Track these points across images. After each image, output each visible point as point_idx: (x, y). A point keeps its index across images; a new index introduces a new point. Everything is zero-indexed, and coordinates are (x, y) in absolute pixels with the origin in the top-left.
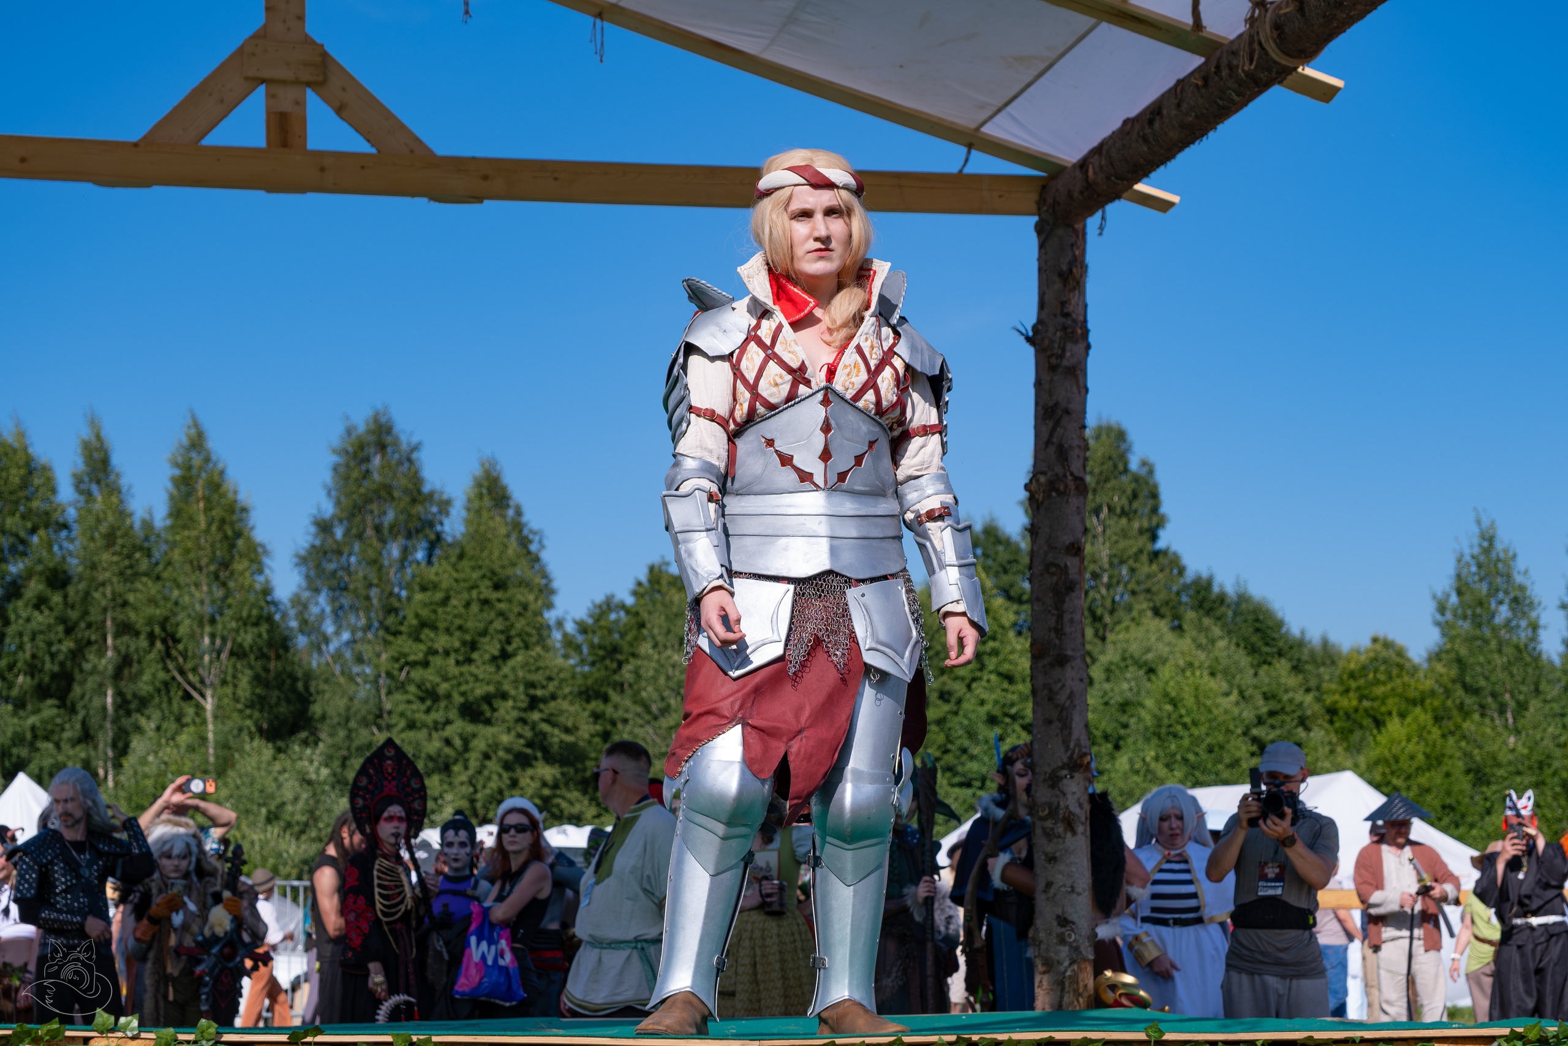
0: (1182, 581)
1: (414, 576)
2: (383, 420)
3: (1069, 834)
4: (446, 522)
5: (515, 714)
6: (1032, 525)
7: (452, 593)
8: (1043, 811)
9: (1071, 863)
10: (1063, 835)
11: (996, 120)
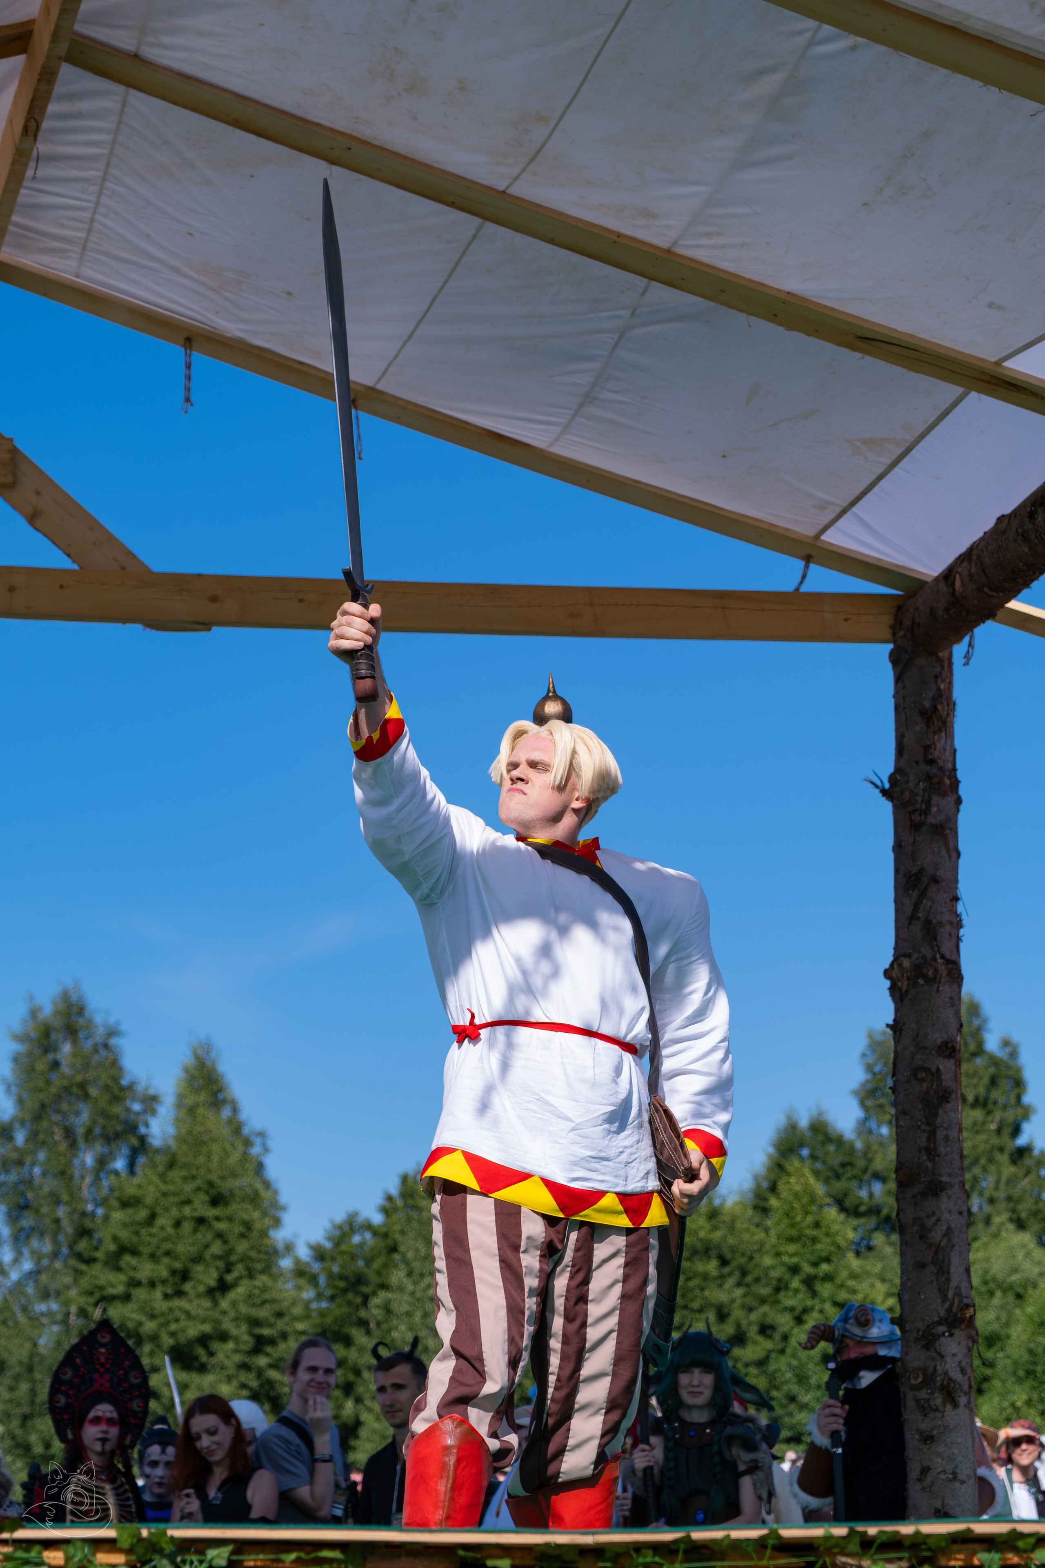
1: (112, 1190)
2: (74, 998)
3: (949, 1407)
4: (152, 1122)
5: (238, 1358)
6: (895, 1020)
7: (158, 1210)
8: (916, 1378)
9: (952, 1443)
10: (941, 1408)
11: (840, 523)
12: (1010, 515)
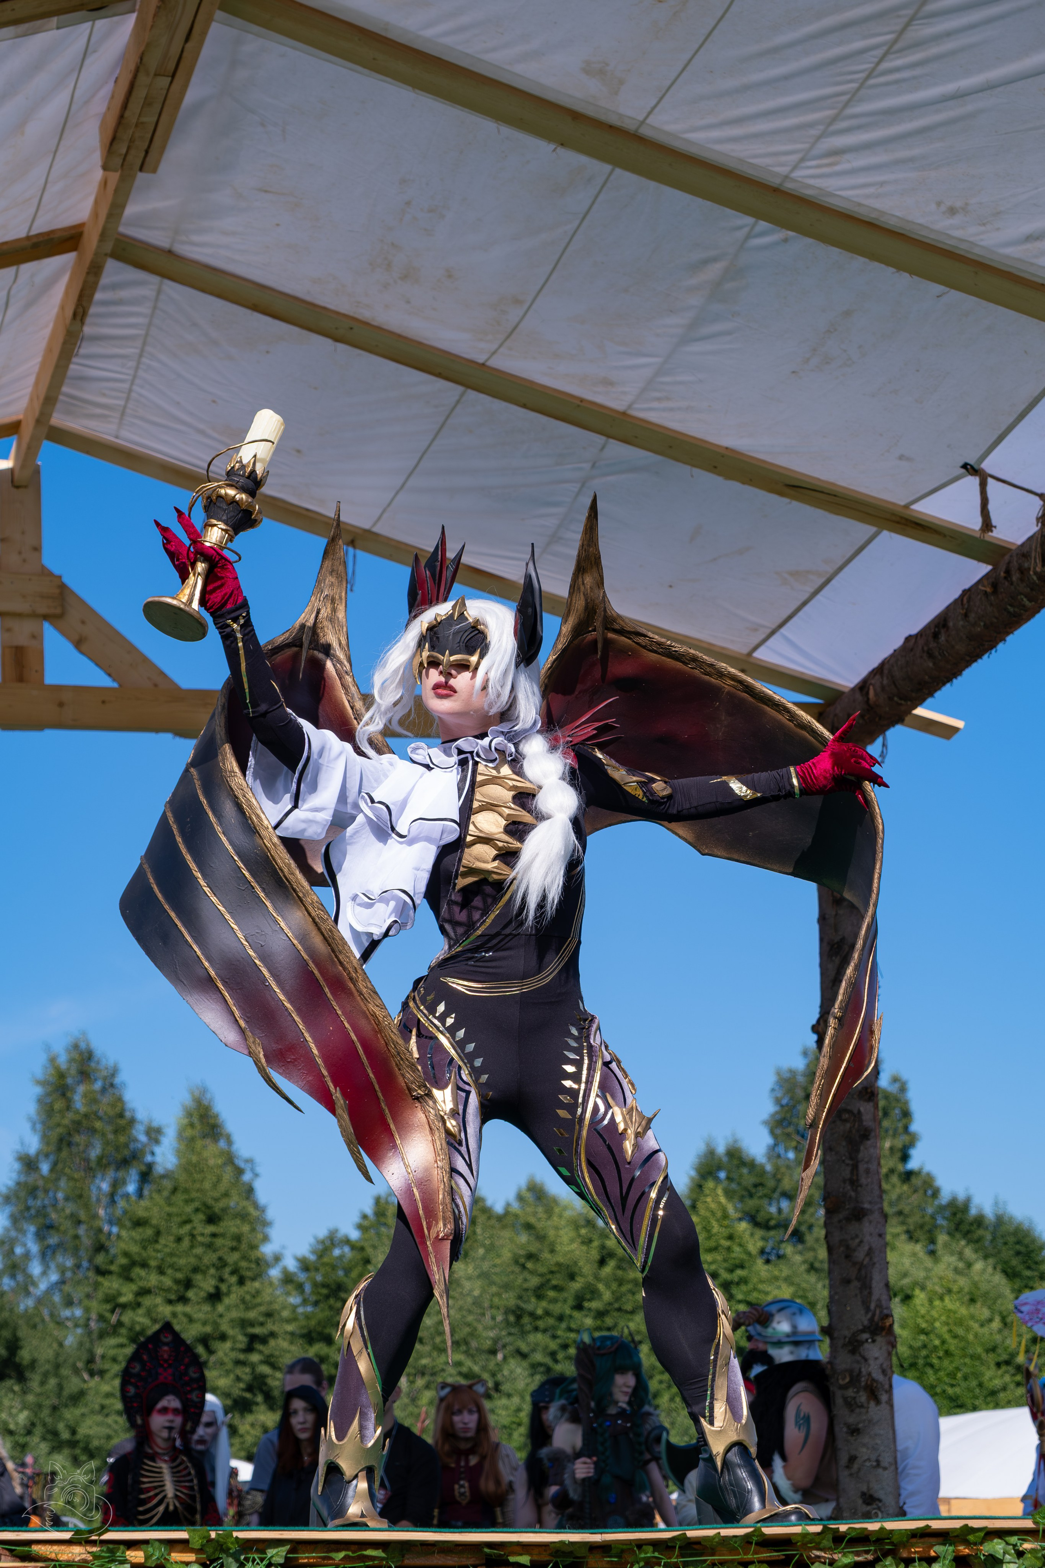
0: (936, 1203)
1: (125, 1212)
3: (872, 1404)
4: (158, 1150)
5: (234, 1355)
7: (163, 1229)
8: (843, 1379)
9: (876, 1435)
10: (865, 1405)
11: (771, 642)
12: (916, 635)
